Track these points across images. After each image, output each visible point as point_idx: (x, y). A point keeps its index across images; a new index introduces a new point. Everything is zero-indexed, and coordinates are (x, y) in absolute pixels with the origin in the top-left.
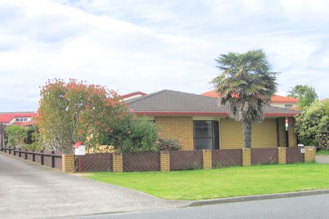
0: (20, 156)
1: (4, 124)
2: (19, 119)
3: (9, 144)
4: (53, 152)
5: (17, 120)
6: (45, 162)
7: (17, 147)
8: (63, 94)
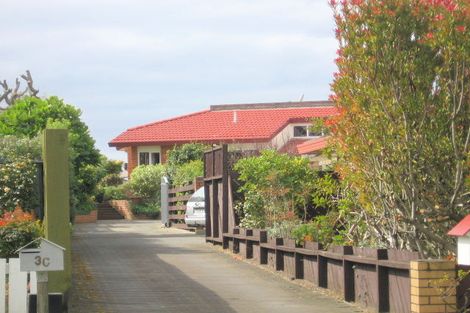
0: (280, 266)
1: (231, 148)
2: (307, 126)
3: (248, 222)
4: (382, 254)
5: (300, 131)
6: (359, 291)
7: (273, 232)
8: (422, 29)
